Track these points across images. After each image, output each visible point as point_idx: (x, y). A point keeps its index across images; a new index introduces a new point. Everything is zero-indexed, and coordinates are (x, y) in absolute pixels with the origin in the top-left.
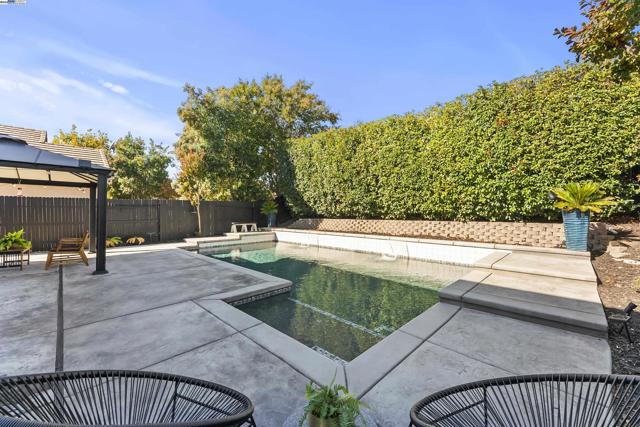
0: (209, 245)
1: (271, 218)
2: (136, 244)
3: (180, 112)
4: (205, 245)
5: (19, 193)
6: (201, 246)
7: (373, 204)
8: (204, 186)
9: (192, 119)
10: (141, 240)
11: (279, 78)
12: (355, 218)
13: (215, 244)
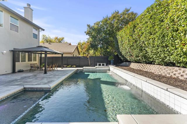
0: (86, 69)
1: (112, 61)
2: (73, 67)
3: (85, 32)
4: (85, 69)
5: (52, 56)
6: (84, 69)
7: (145, 57)
8: (92, 52)
9: (88, 33)
10: (75, 66)
11: (117, 12)
12: (141, 63)
13: (88, 69)
